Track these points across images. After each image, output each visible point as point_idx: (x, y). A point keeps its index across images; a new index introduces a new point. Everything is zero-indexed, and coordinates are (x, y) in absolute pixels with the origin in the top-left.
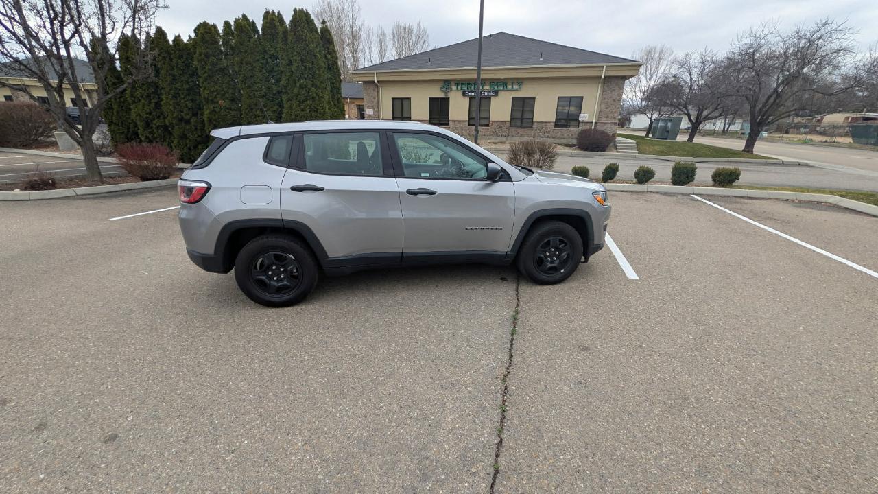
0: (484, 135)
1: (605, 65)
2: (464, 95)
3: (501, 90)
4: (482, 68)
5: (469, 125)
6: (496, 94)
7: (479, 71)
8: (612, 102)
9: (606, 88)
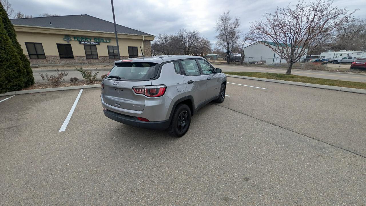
0: (97, 63)
1: (143, 36)
2: (80, 43)
3: (101, 42)
4: (117, 33)
5: (87, 58)
6: (99, 44)
7: (116, 34)
8: (148, 49)
9: (145, 44)
